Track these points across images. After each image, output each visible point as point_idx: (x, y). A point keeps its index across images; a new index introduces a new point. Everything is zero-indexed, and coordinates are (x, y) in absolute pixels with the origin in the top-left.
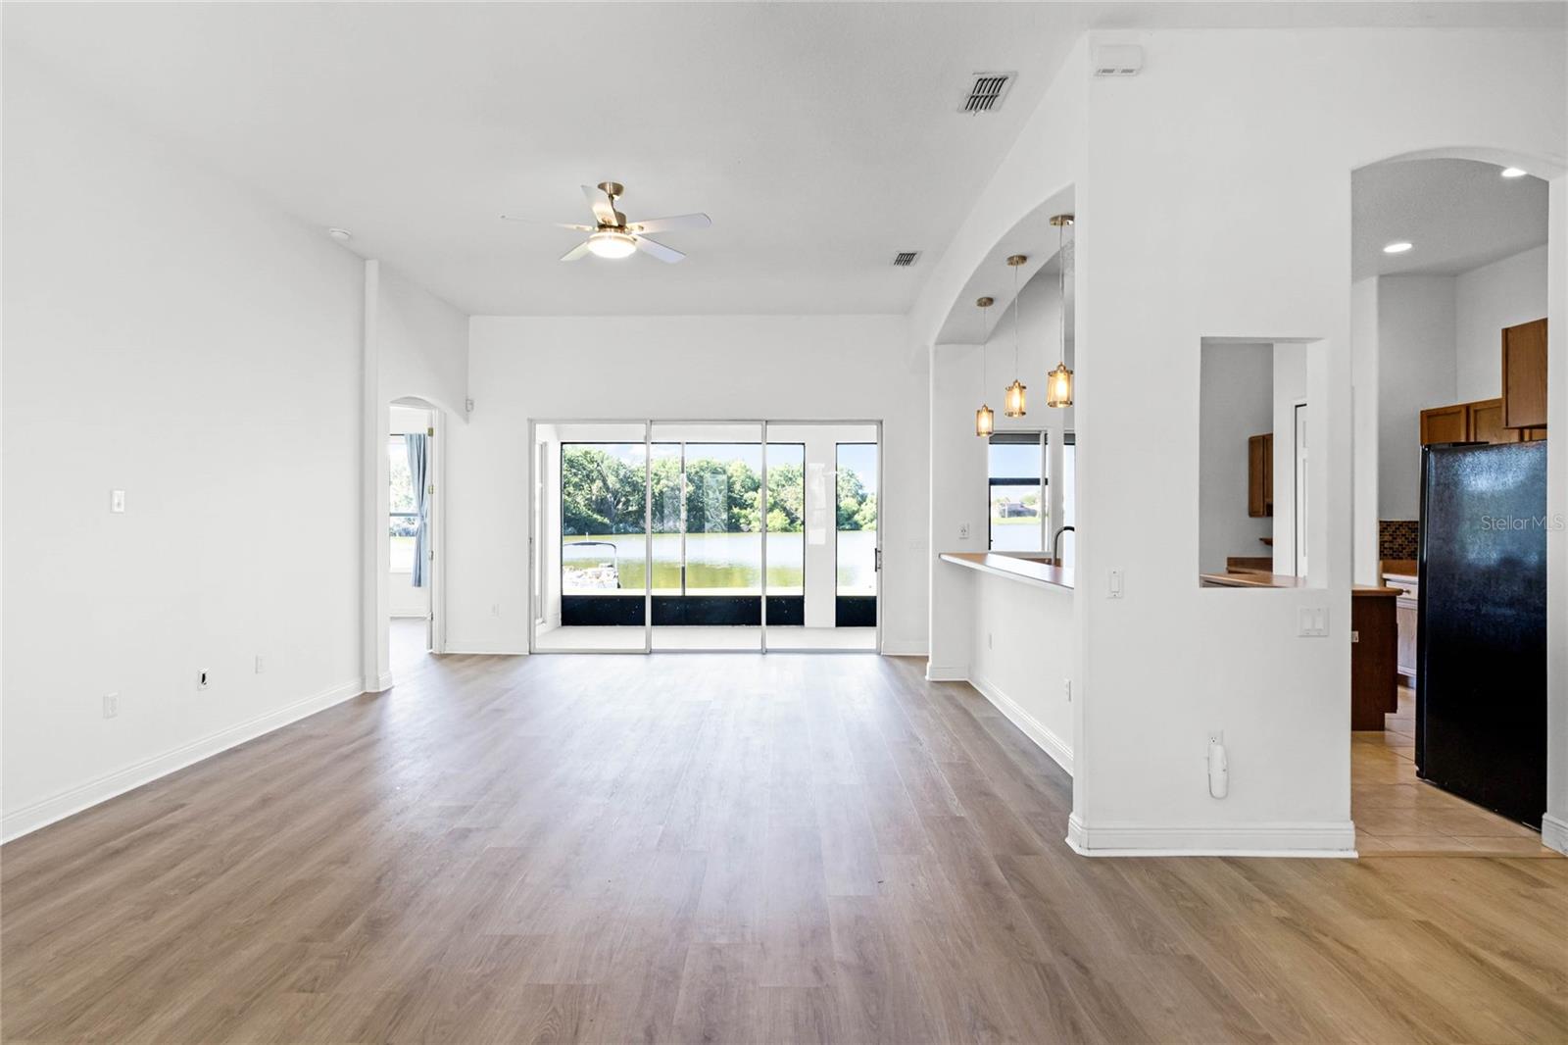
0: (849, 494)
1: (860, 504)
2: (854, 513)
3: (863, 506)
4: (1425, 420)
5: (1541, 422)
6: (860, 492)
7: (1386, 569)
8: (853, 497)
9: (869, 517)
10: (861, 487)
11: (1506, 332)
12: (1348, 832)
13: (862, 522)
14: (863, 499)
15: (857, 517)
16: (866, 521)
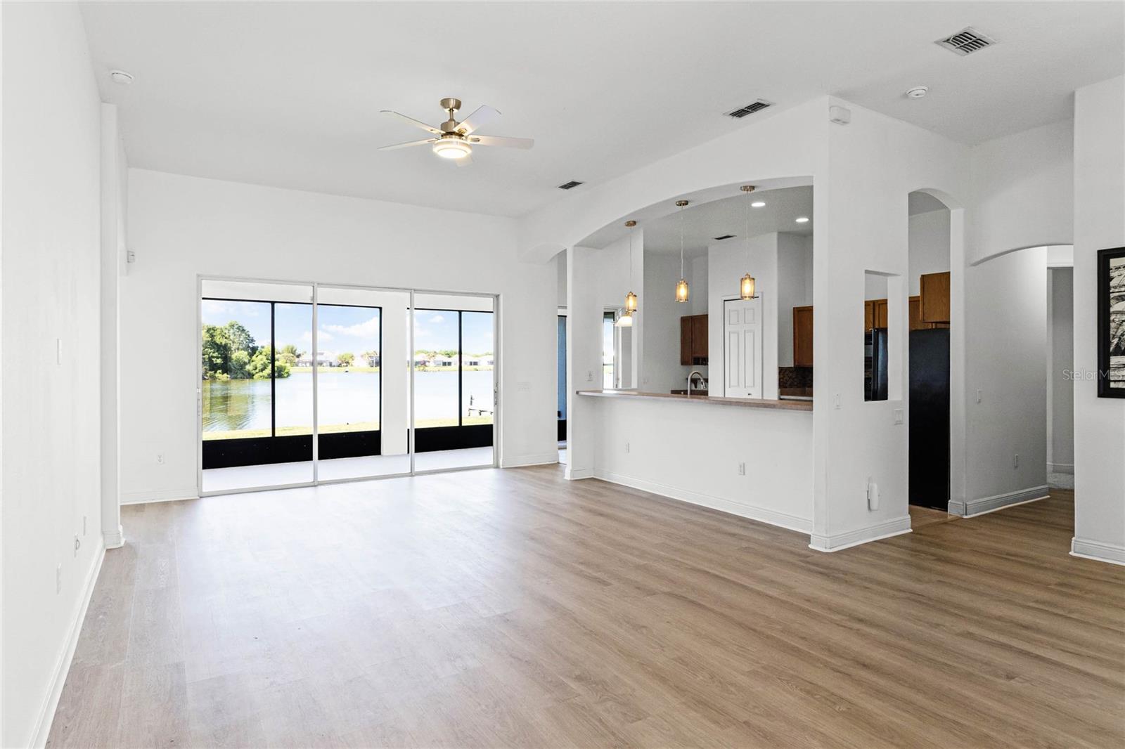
0: (241, 347)
1: (251, 355)
2: (245, 364)
3: (254, 358)
4: (796, 313)
5: (945, 320)
6: (251, 345)
7: (782, 393)
8: (243, 349)
9: (259, 367)
10: (252, 341)
11: (923, 276)
12: (906, 517)
13: (254, 372)
14: (253, 351)
15: (249, 368)
16: (257, 371)
